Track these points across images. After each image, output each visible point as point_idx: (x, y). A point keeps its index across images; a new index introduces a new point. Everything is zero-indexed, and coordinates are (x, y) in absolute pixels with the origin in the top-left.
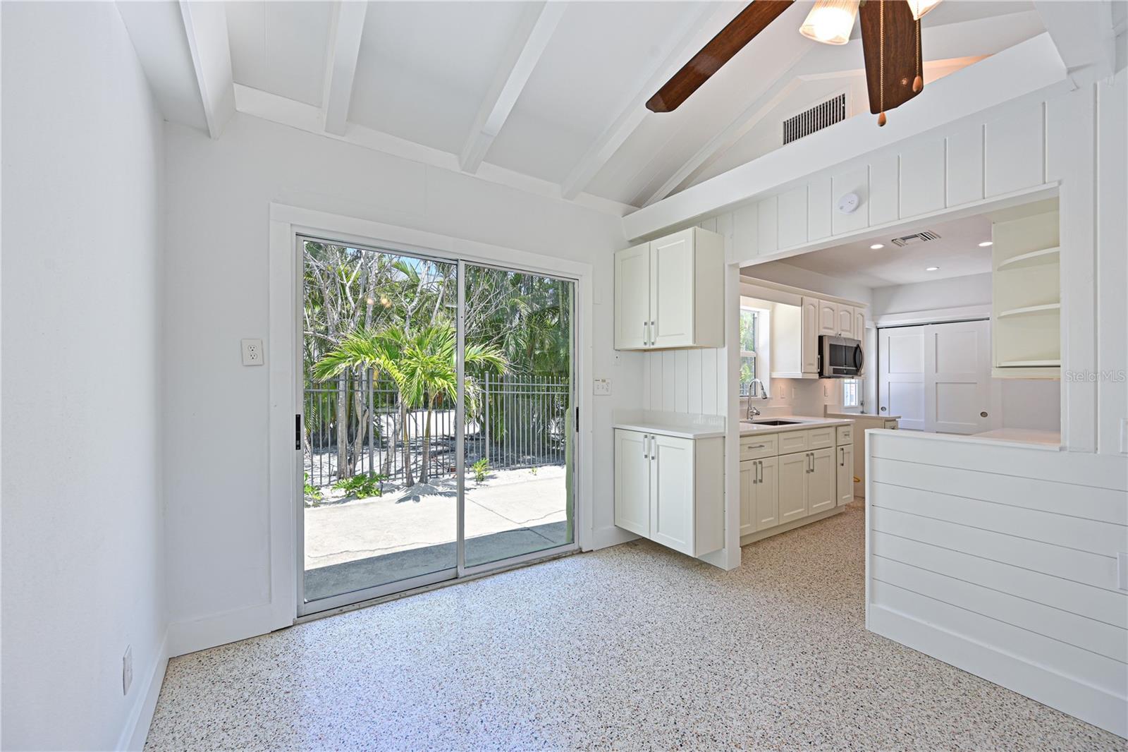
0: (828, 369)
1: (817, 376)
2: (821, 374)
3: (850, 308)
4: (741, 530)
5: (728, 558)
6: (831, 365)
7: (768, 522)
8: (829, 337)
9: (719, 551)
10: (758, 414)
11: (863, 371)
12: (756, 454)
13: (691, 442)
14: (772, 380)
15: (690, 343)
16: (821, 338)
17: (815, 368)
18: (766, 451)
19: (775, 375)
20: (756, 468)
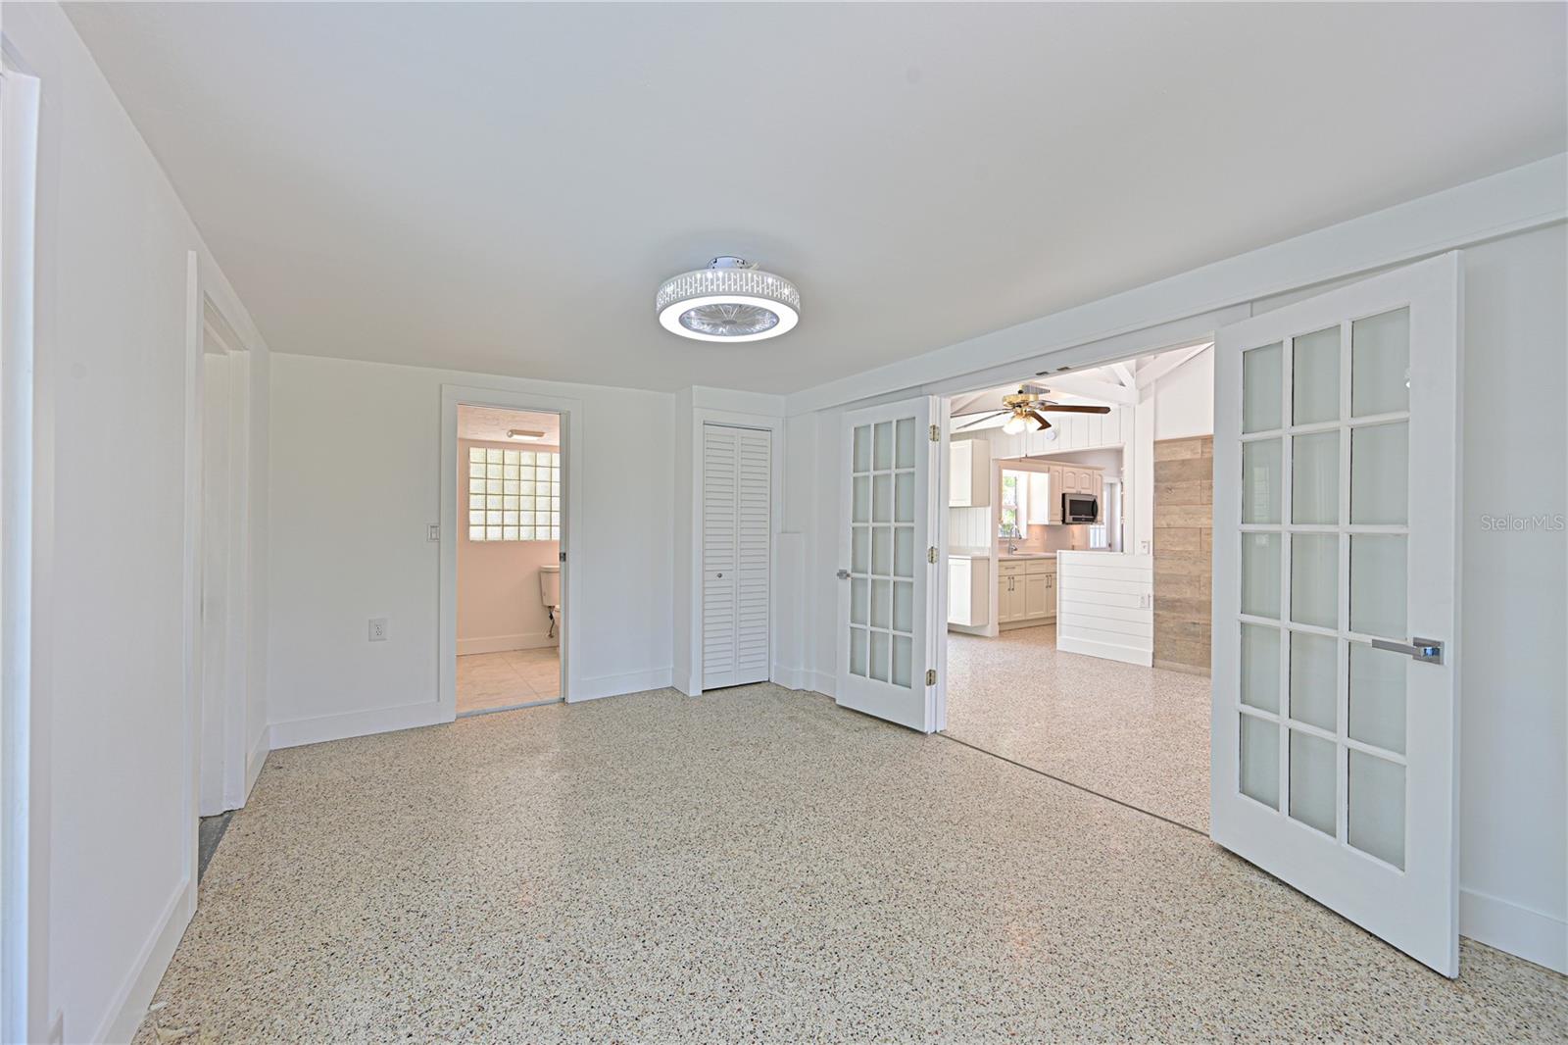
0: (1069, 518)
1: (1061, 523)
2: (1064, 521)
3: (1089, 471)
4: (999, 619)
5: (992, 630)
6: (1071, 514)
7: (1018, 616)
8: (1071, 494)
9: (985, 626)
10: (1016, 550)
11: (1099, 518)
12: (1011, 572)
13: (969, 562)
14: (1029, 526)
15: (969, 505)
16: (1064, 495)
17: (1060, 517)
18: (1017, 571)
19: (1030, 523)
20: (1009, 583)
